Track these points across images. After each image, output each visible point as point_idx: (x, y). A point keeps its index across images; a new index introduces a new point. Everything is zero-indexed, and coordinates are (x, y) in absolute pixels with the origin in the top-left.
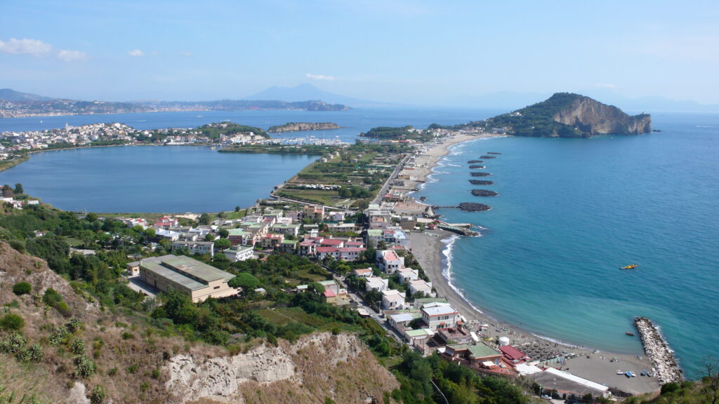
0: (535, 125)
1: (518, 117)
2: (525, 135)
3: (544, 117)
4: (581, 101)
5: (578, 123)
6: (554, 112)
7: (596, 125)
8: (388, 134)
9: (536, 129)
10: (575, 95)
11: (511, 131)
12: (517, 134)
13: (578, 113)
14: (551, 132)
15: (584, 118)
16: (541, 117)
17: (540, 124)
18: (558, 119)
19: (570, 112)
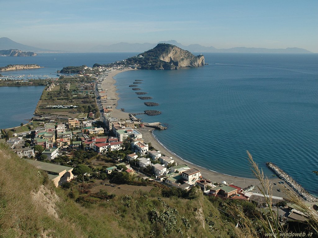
0: (151, 62)
1: (141, 58)
2: (146, 69)
3: (155, 58)
4: (172, 48)
5: (171, 61)
6: (160, 55)
7: (180, 62)
8: (74, 71)
9: (152, 65)
10: (169, 44)
11: (139, 66)
12: (142, 68)
13: (171, 55)
14: (160, 67)
15: (174, 58)
16: (153, 58)
17: (154, 62)
18: (162, 59)
19: (167, 55)
